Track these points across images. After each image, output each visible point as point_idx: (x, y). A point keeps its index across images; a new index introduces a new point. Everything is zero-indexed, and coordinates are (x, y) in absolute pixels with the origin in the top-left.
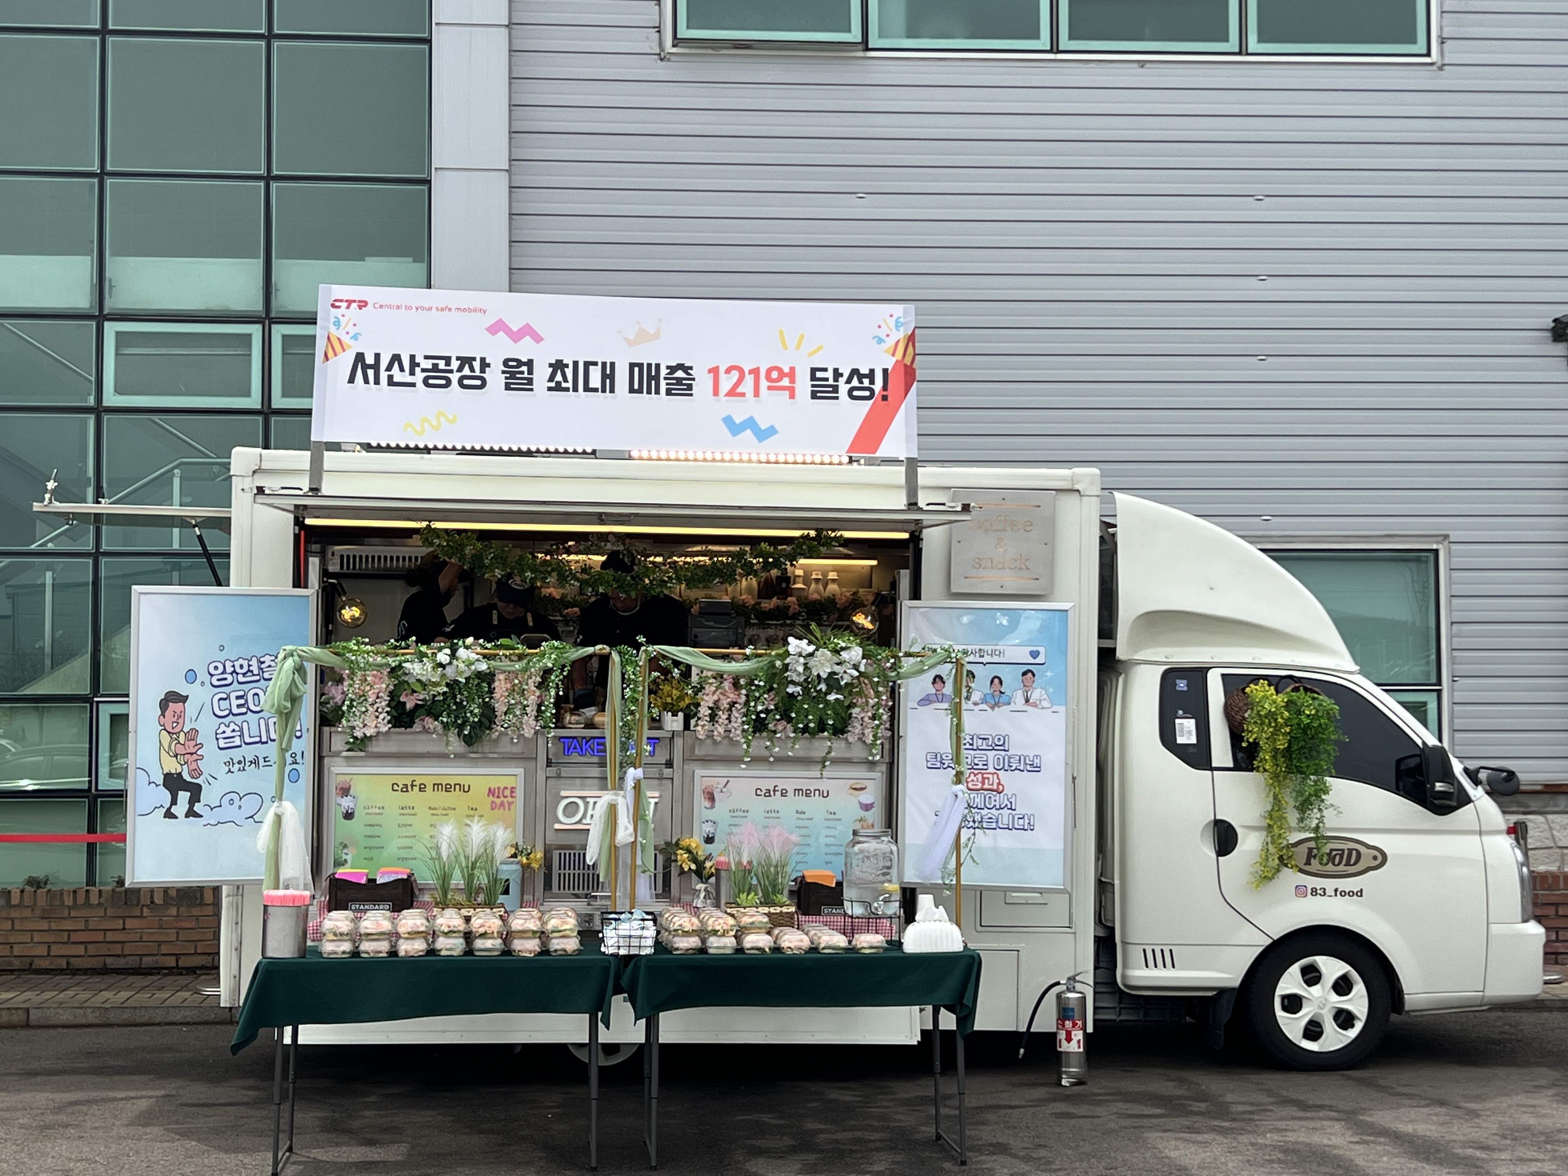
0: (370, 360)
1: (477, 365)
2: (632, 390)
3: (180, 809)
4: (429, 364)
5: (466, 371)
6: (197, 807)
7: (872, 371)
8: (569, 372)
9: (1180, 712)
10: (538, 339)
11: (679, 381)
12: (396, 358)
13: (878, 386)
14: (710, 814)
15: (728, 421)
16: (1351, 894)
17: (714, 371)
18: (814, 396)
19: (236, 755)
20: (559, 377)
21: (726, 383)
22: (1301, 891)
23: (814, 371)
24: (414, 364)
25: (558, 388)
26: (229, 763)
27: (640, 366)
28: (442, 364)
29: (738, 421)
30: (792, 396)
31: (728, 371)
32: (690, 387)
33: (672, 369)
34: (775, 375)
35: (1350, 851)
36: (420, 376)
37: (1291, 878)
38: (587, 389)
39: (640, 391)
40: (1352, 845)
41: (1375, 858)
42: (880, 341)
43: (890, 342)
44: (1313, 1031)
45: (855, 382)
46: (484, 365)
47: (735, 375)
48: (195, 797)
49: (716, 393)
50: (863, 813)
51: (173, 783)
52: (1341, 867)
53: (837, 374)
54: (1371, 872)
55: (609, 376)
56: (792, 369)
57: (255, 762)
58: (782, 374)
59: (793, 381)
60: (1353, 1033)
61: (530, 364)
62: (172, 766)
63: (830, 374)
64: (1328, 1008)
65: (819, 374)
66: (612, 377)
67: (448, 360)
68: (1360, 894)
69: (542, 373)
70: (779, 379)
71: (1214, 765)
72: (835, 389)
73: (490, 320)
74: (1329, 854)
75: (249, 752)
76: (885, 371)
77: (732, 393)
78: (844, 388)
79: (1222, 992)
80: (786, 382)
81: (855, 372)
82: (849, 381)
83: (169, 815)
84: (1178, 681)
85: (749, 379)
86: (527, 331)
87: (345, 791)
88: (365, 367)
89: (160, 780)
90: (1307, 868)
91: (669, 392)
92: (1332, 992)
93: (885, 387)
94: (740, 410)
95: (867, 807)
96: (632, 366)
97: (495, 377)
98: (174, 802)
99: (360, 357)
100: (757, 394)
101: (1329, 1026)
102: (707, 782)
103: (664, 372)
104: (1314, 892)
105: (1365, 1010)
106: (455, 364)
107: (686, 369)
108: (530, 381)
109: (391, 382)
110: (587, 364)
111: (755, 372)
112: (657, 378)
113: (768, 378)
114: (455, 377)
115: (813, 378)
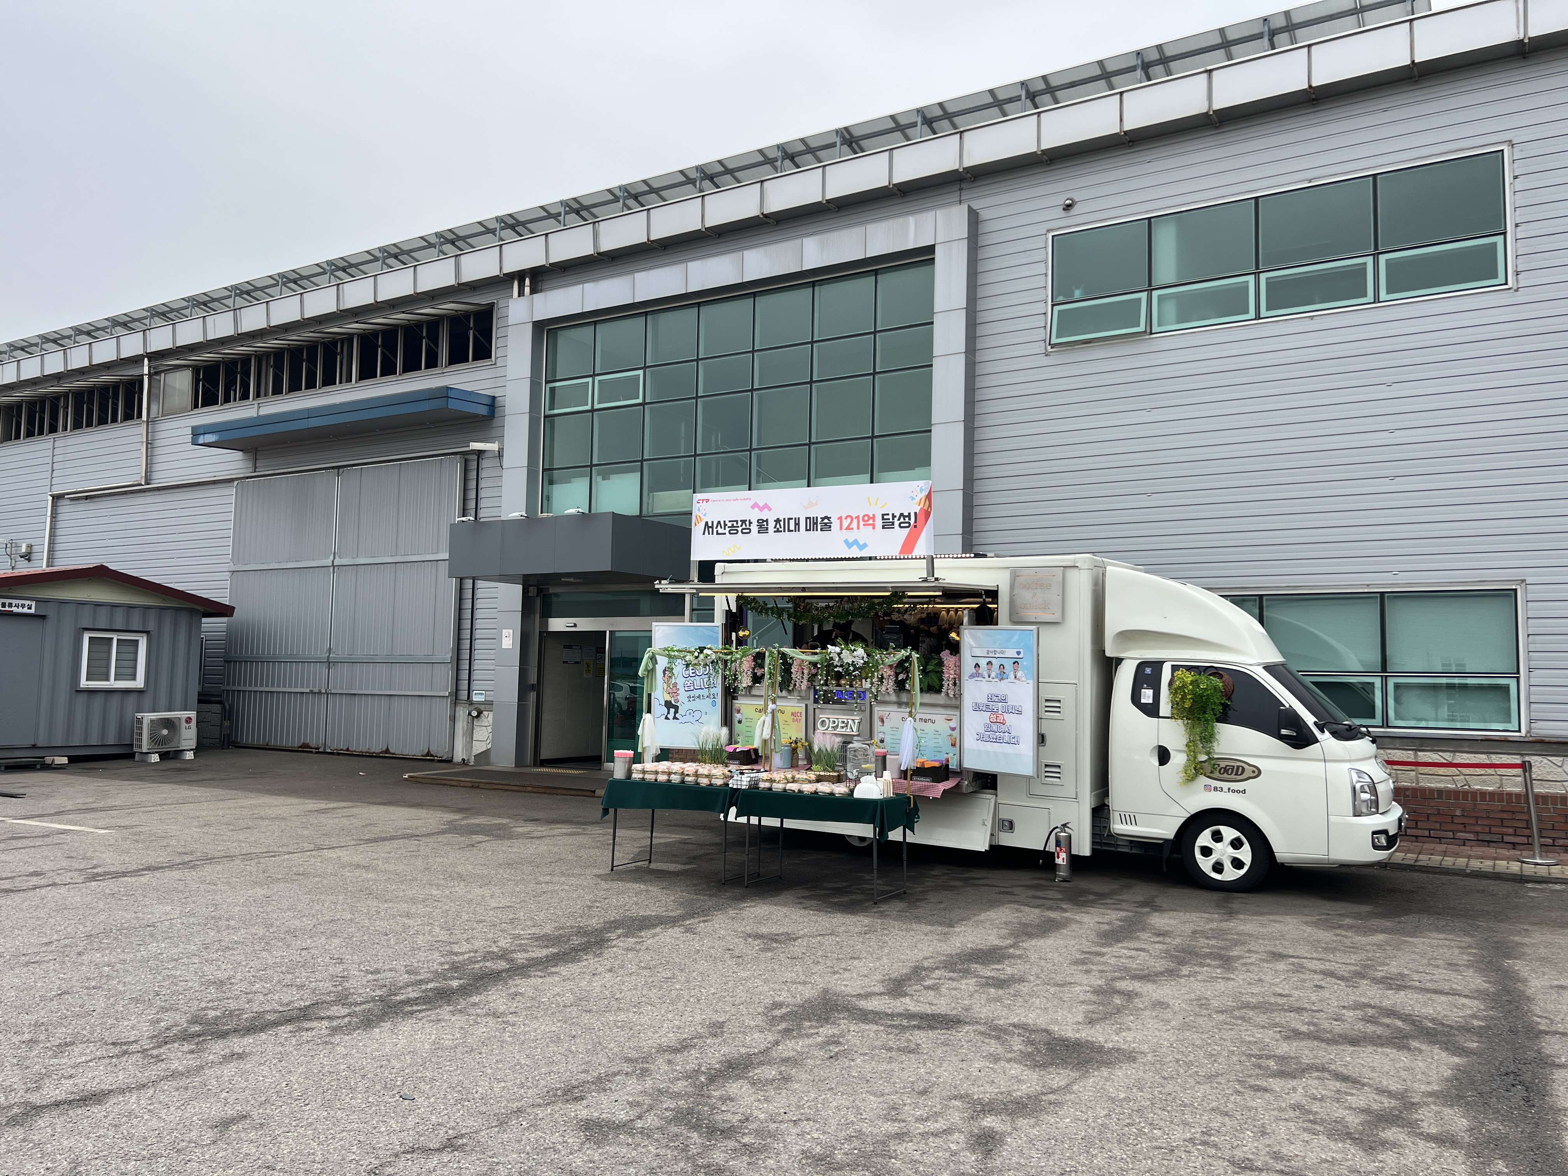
0: (710, 525)
1: (747, 523)
2: (807, 530)
3: (671, 716)
4: (730, 524)
5: (744, 526)
6: (677, 715)
7: (909, 514)
8: (782, 523)
9: (1145, 686)
10: (770, 509)
11: (826, 524)
12: (719, 523)
13: (912, 521)
14: (881, 729)
15: (846, 541)
16: (1238, 792)
17: (840, 518)
18: (883, 527)
19: (692, 694)
20: (778, 526)
21: (845, 524)
22: (1207, 788)
23: (883, 515)
24: (725, 525)
25: (778, 531)
26: (689, 697)
27: (810, 518)
28: (735, 524)
29: (850, 541)
30: (874, 528)
31: (846, 518)
32: (830, 527)
33: (823, 519)
34: (866, 518)
35: (1238, 767)
36: (728, 529)
37: (1203, 780)
38: (789, 531)
39: (810, 530)
40: (1239, 764)
41: (1254, 772)
42: (913, 499)
43: (918, 499)
44: (1218, 868)
45: (902, 520)
46: (750, 523)
47: (849, 519)
48: (676, 712)
49: (841, 529)
50: (952, 732)
51: (668, 705)
52: (1233, 776)
53: (894, 516)
54: (1251, 780)
55: (797, 524)
56: (874, 515)
57: (699, 697)
58: (869, 518)
59: (874, 521)
60: (1242, 872)
61: (767, 521)
62: (668, 698)
63: (890, 517)
64: (1227, 856)
65: (885, 517)
66: (798, 524)
67: (737, 521)
68: (1244, 792)
69: (772, 524)
70: (868, 520)
71: (1161, 715)
72: (893, 523)
73: (752, 503)
74: (1225, 768)
75: (696, 693)
76: (916, 513)
77: (848, 528)
78: (897, 523)
79: (1166, 841)
80: (871, 522)
81: (902, 515)
82: (899, 519)
83: (667, 718)
84: (1146, 668)
85: (855, 521)
86: (766, 506)
87: (739, 711)
88: (709, 527)
89: (663, 703)
90: (1211, 775)
91: (821, 530)
92: (1230, 847)
93: (916, 522)
94: (851, 536)
95: (953, 729)
96: (807, 518)
97: (754, 528)
98: (668, 713)
99: (707, 523)
100: (858, 528)
101: (1228, 865)
102: (881, 713)
103: (819, 520)
104: (1216, 789)
105: (1250, 859)
106: (740, 523)
107: (828, 518)
108: (767, 529)
109: (718, 534)
110: (789, 519)
111: (858, 517)
112: (816, 523)
113: (864, 520)
114: (740, 529)
115: (883, 519)
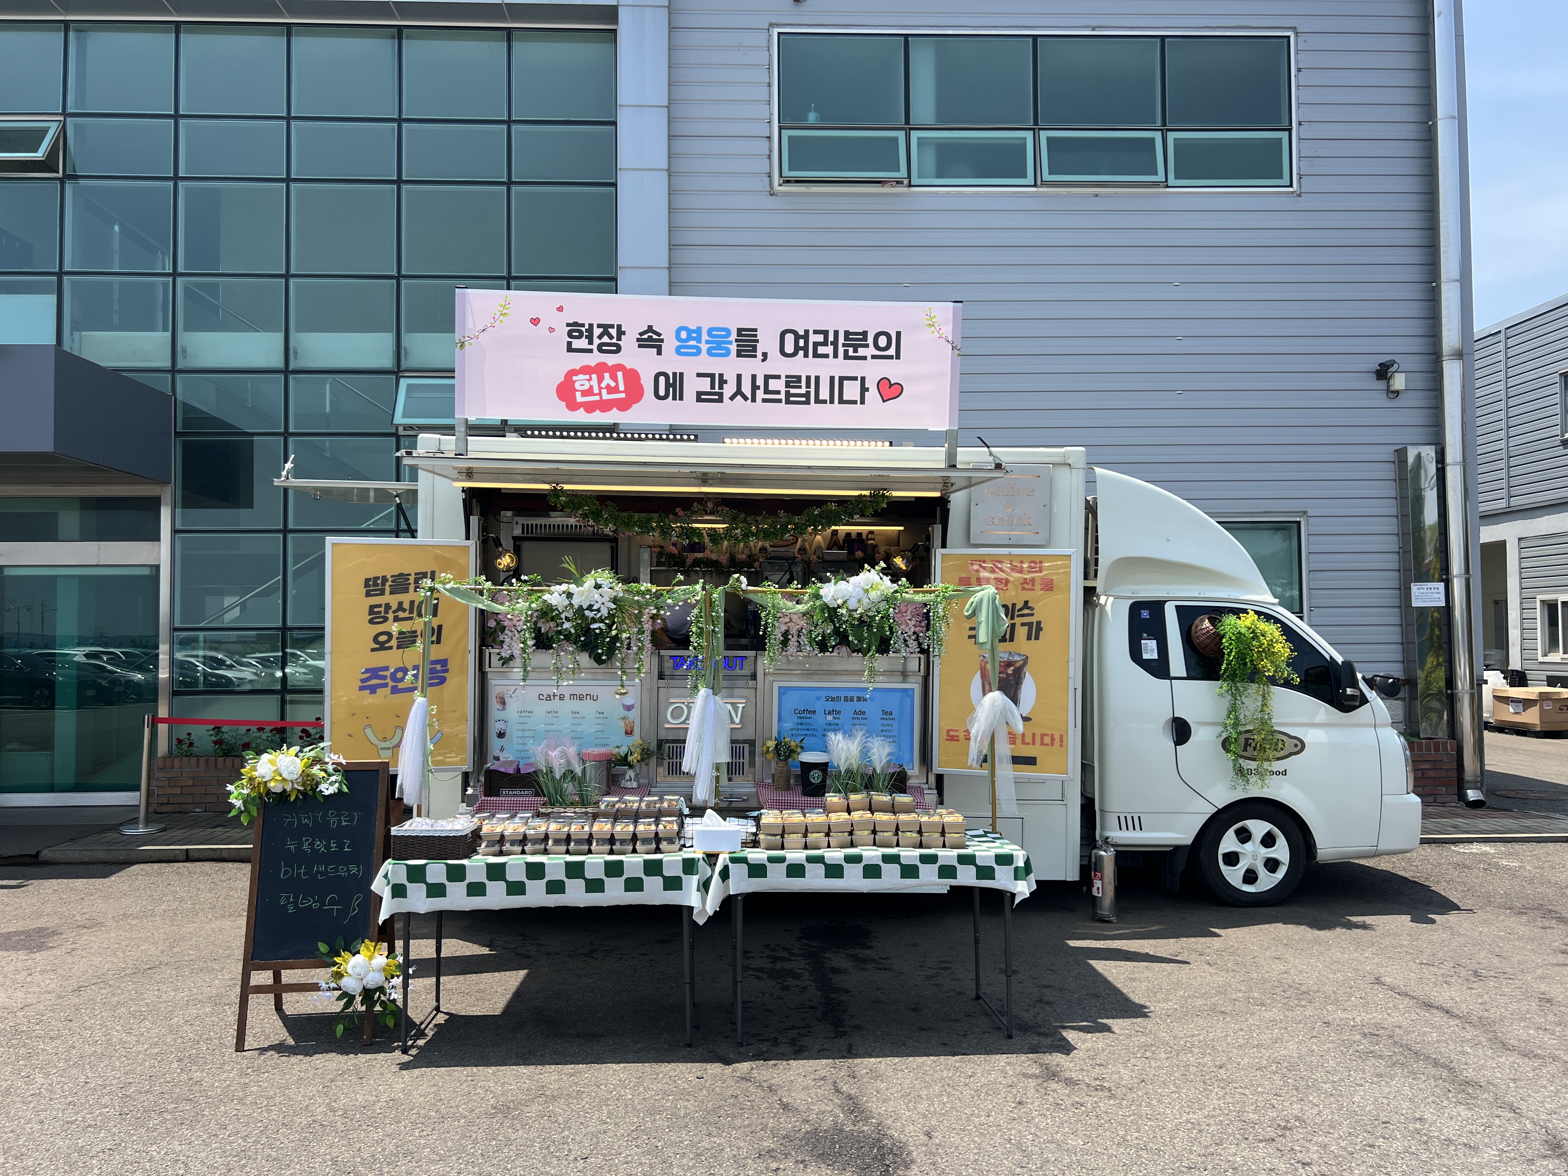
9: (1145, 635)
16: (1278, 773)
35: (1277, 740)
40: (1279, 736)
41: (1296, 746)
44: (1250, 877)
52: (1270, 753)
54: (1293, 757)
60: (1279, 876)
64: (1260, 857)
68: (1285, 772)
71: (1172, 675)
79: (1177, 848)
84: (1142, 611)
92: (1261, 846)
101: (1262, 872)
104: (1249, 772)
